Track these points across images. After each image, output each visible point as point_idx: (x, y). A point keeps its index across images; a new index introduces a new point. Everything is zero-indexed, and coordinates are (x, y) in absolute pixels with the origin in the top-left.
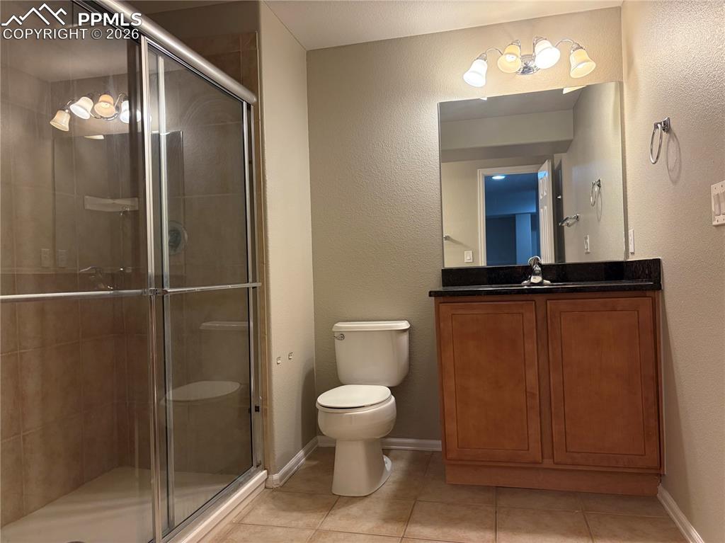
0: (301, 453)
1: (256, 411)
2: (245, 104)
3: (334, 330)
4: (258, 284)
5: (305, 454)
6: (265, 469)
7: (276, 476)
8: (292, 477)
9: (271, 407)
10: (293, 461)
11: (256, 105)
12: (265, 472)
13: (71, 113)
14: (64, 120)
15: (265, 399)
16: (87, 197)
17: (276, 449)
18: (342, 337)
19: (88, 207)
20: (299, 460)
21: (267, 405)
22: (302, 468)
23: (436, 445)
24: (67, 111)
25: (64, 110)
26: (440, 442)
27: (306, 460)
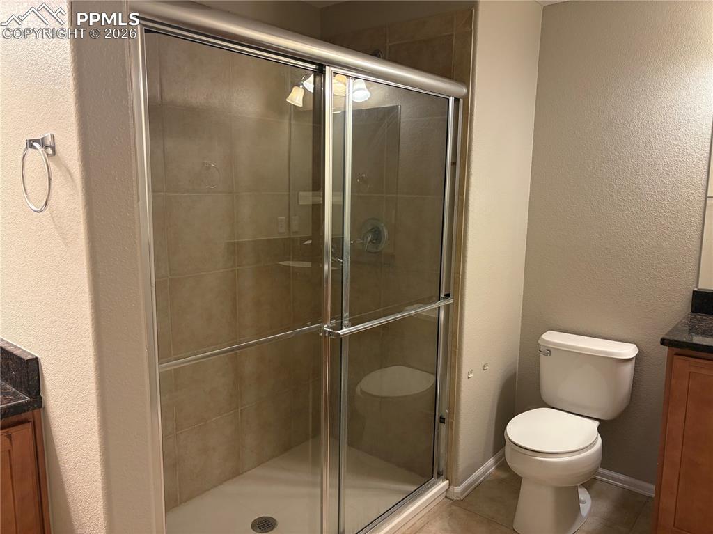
0: (491, 461)
1: (441, 422)
2: (452, 100)
3: (539, 342)
4: (450, 301)
5: (496, 462)
6: (447, 479)
7: (457, 489)
8: (477, 488)
9: (458, 422)
10: (481, 470)
11: (466, 98)
12: (446, 482)
13: (304, 88)
14: (298, 98)
15: (451, 413)
16: (301, 193)
17: (459, 463)
18: (549, 352)
19: (301, 203)
20: (488, 470)
21: (453, 419)
22: (488, 479)
23: (649, 489)
24: (301, 86)
25: (299, 86)
26: (653, 487)
27: (497, 468)
